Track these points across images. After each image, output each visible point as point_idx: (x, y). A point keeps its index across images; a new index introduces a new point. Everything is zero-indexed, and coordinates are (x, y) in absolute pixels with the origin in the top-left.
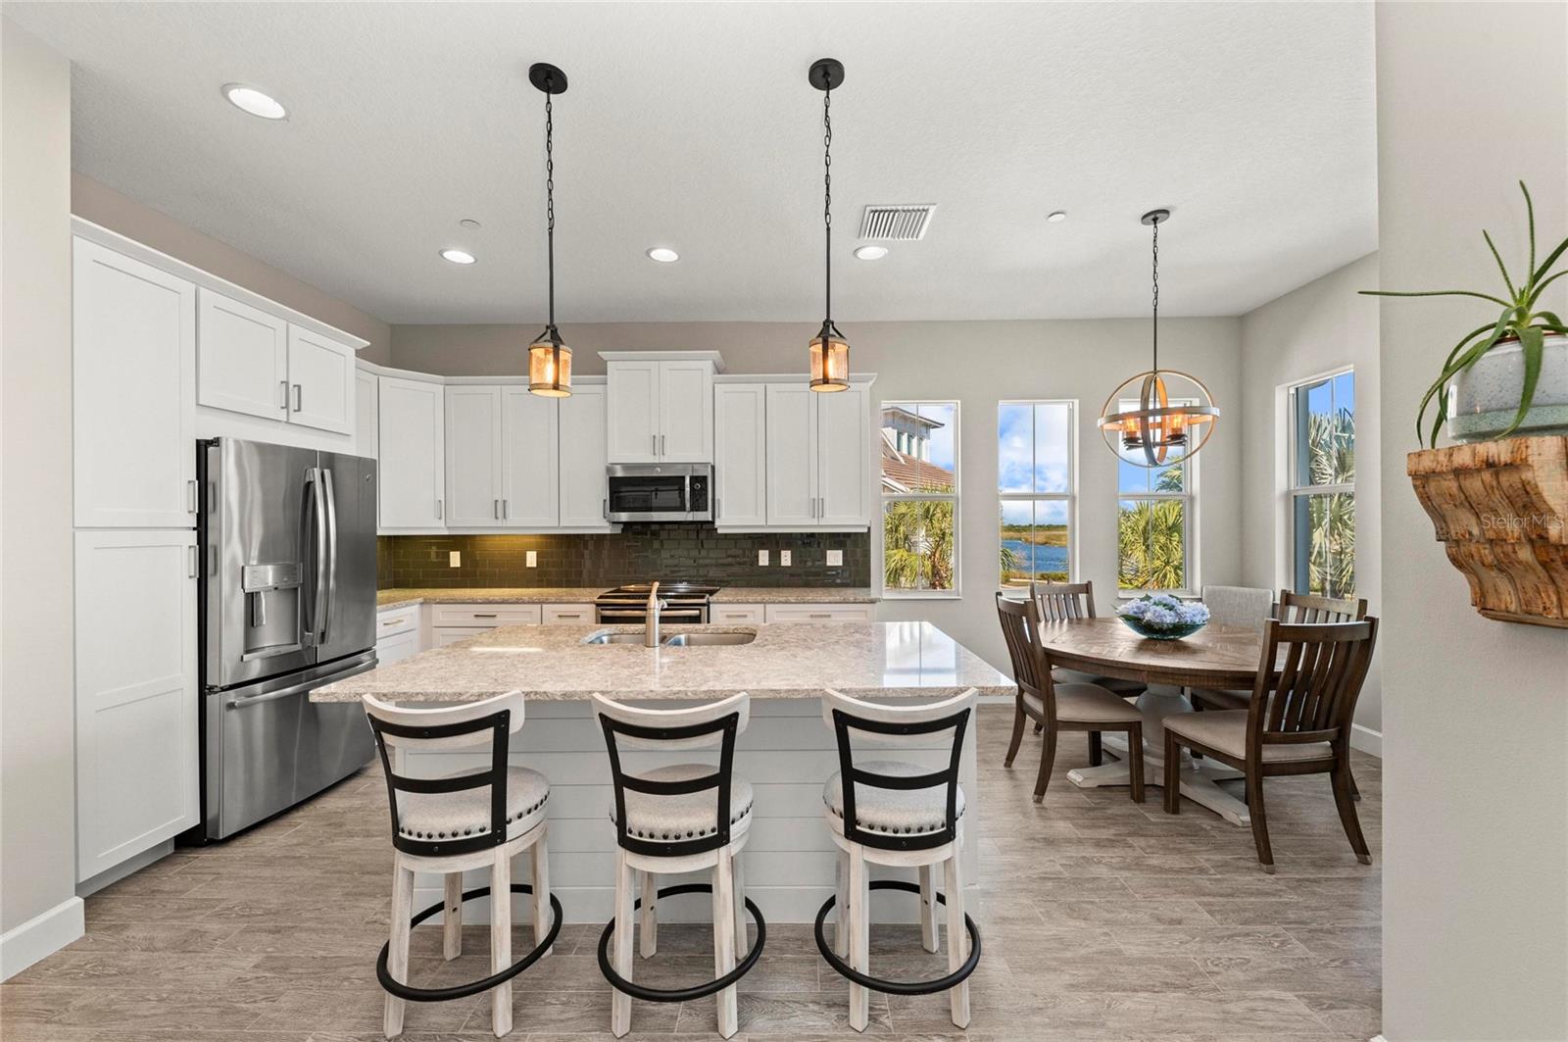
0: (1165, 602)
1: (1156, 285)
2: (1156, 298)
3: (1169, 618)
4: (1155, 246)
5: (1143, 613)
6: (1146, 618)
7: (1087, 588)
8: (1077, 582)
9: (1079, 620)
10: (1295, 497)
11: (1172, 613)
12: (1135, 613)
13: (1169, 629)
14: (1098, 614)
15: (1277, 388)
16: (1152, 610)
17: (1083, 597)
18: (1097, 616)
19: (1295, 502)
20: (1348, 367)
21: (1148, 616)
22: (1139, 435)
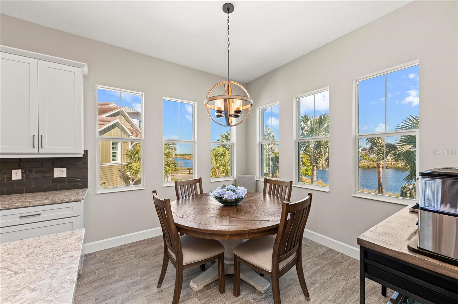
0: (231, 189)
1: (229, 41)
2: (229, 47)
3: (234, 197)
4: (228, 22)
5: (223, 195)
6: (225, 197)
7: (199, 181)
8: (196, 178)
9: (197, 195)
10: (261, 144)
11: (235, 193)
12: (220, 195)
13: (234, 201)
14: (204, 192)
15: (257, 108)
16: (227, 194)
17: (198, 185)
18: (204, 193)
19: (261, 146)
20: (277, 102)
21: (225, 196)
22: (223, 109)
